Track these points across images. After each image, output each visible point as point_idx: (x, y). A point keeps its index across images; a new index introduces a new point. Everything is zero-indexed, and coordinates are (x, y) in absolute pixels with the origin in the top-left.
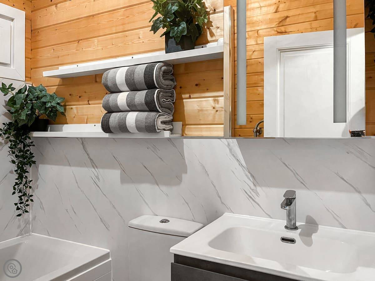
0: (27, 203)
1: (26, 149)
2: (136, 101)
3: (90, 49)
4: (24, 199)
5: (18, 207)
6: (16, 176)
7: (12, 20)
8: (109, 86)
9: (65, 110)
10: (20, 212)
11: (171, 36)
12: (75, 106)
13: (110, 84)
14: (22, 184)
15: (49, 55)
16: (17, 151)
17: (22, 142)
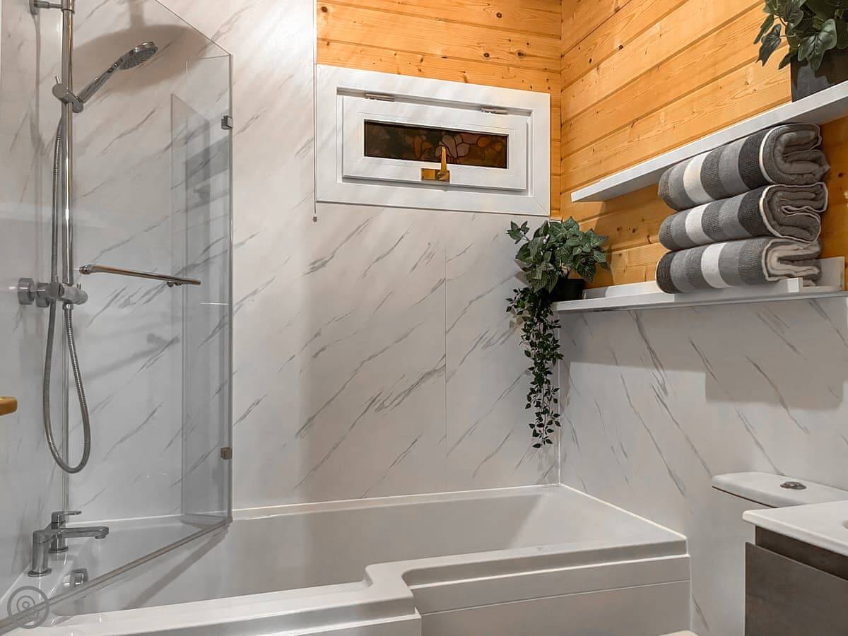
0: (550, 427)
1: (547, 333)
2: (720, 219)
3: (651, 134)
4: (546, 419)
5: (535, 431)
6: (533, 378)
7: (529, 113)
8: (672, 197)
9: (609, 258)
10: (538, 440)
11: (799, 60)
12: (625, 250)
13: (672, 193)
14: (541, 392)
15: (586, 162)
16: (533, 336)
17: (542, 321)
